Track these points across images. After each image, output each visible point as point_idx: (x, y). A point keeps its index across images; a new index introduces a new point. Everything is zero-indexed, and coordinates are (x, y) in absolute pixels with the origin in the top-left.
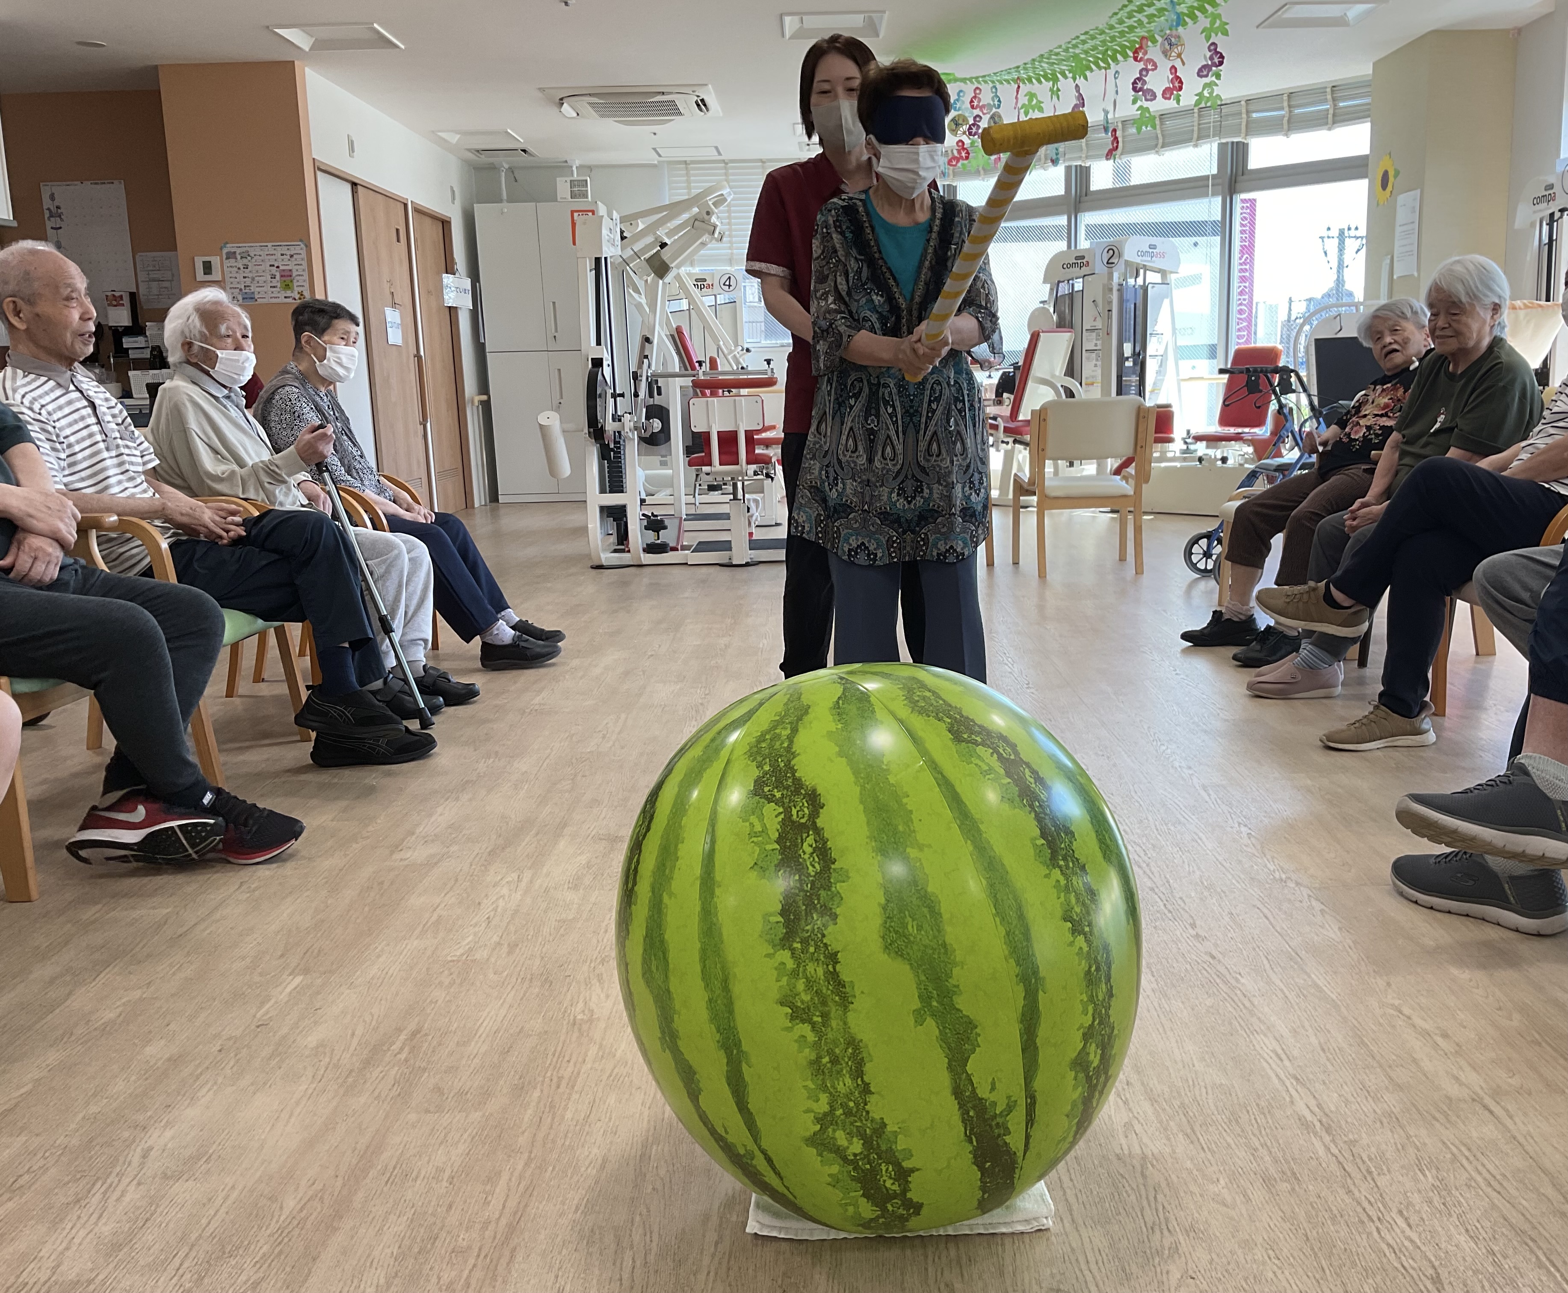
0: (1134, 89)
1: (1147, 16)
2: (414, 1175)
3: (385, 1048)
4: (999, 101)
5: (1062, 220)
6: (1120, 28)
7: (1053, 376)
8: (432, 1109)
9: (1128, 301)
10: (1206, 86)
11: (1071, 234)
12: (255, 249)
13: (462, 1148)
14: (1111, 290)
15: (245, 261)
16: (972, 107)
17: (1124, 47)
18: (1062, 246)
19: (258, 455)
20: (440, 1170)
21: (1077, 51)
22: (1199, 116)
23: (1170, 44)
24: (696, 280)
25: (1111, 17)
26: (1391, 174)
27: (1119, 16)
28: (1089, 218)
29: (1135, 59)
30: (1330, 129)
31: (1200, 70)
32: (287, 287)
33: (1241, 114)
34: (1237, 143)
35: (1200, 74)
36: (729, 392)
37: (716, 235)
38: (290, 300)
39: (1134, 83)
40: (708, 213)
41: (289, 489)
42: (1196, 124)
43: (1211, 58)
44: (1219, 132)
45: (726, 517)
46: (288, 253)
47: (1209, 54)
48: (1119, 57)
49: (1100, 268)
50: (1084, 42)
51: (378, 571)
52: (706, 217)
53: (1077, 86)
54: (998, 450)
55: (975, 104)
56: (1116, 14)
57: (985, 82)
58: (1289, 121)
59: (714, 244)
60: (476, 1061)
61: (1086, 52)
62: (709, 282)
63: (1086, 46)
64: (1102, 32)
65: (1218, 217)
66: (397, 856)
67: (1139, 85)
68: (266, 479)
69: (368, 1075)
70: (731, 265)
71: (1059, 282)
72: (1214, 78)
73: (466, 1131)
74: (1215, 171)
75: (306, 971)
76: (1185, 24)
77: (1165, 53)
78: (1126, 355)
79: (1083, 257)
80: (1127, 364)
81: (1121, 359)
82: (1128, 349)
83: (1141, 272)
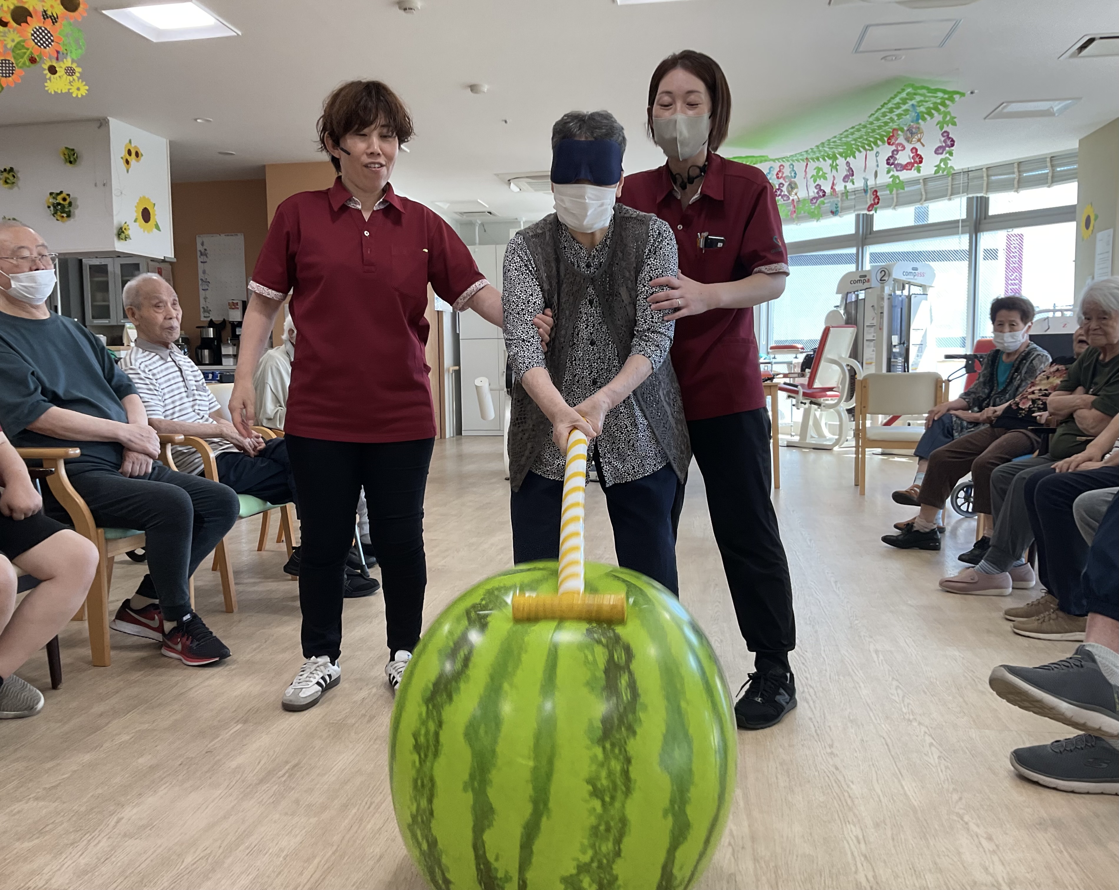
0: (888, 164)
1: (897, 115)
2: (265, 851)
3: (274, 774)
4: (795, 173)
5: (853, 250)
6: (878, 123)
7: (841, 358)
8: (289, 813)
9: (896, 306)
10: (942, 160)
11: (858, 259)
13: (299, 839)
14: (883, 299)
16: (778, 178)
17: (882, 136)
18: (852, 268)
21: (849, 140)
22: (952, 179)
23: (912, 134)
25: (870, 117)
26: (1092, 218)
27: (875, 116)
28: (870, 249)
29: (889, 144)
30: (1049, 187)
31: (937, 150)
33: (983, 177)
34: (981, 197)
35: (937, 152)
39: (888, 159)
42: (950, 184)
43: (945, 141)
44: (966, 190)
47: (943, 139)
48: (879, 142)
49: (874, 283)
50: (852, 134)
53: (848, 162)
54: (798, 409)
55: (780, 175)
56: (873, 114)
57: (788, 161)
58: (1019, 182)
61: (855, 140)
63: (855, 136)
64: (865, 127)
65: (967, 248)
67: (891, 161)
69: (259, 788)
71: (848, 293)
72: (947, 155)
74: (964, 216)
75: (245, 722)
76: (924, 119)
77: (908, 140)
78: (894, 344)
79: (865, 276)
80: (894, 350)
81: (890, 346)
82: (895, 339)
83: (907, 286)
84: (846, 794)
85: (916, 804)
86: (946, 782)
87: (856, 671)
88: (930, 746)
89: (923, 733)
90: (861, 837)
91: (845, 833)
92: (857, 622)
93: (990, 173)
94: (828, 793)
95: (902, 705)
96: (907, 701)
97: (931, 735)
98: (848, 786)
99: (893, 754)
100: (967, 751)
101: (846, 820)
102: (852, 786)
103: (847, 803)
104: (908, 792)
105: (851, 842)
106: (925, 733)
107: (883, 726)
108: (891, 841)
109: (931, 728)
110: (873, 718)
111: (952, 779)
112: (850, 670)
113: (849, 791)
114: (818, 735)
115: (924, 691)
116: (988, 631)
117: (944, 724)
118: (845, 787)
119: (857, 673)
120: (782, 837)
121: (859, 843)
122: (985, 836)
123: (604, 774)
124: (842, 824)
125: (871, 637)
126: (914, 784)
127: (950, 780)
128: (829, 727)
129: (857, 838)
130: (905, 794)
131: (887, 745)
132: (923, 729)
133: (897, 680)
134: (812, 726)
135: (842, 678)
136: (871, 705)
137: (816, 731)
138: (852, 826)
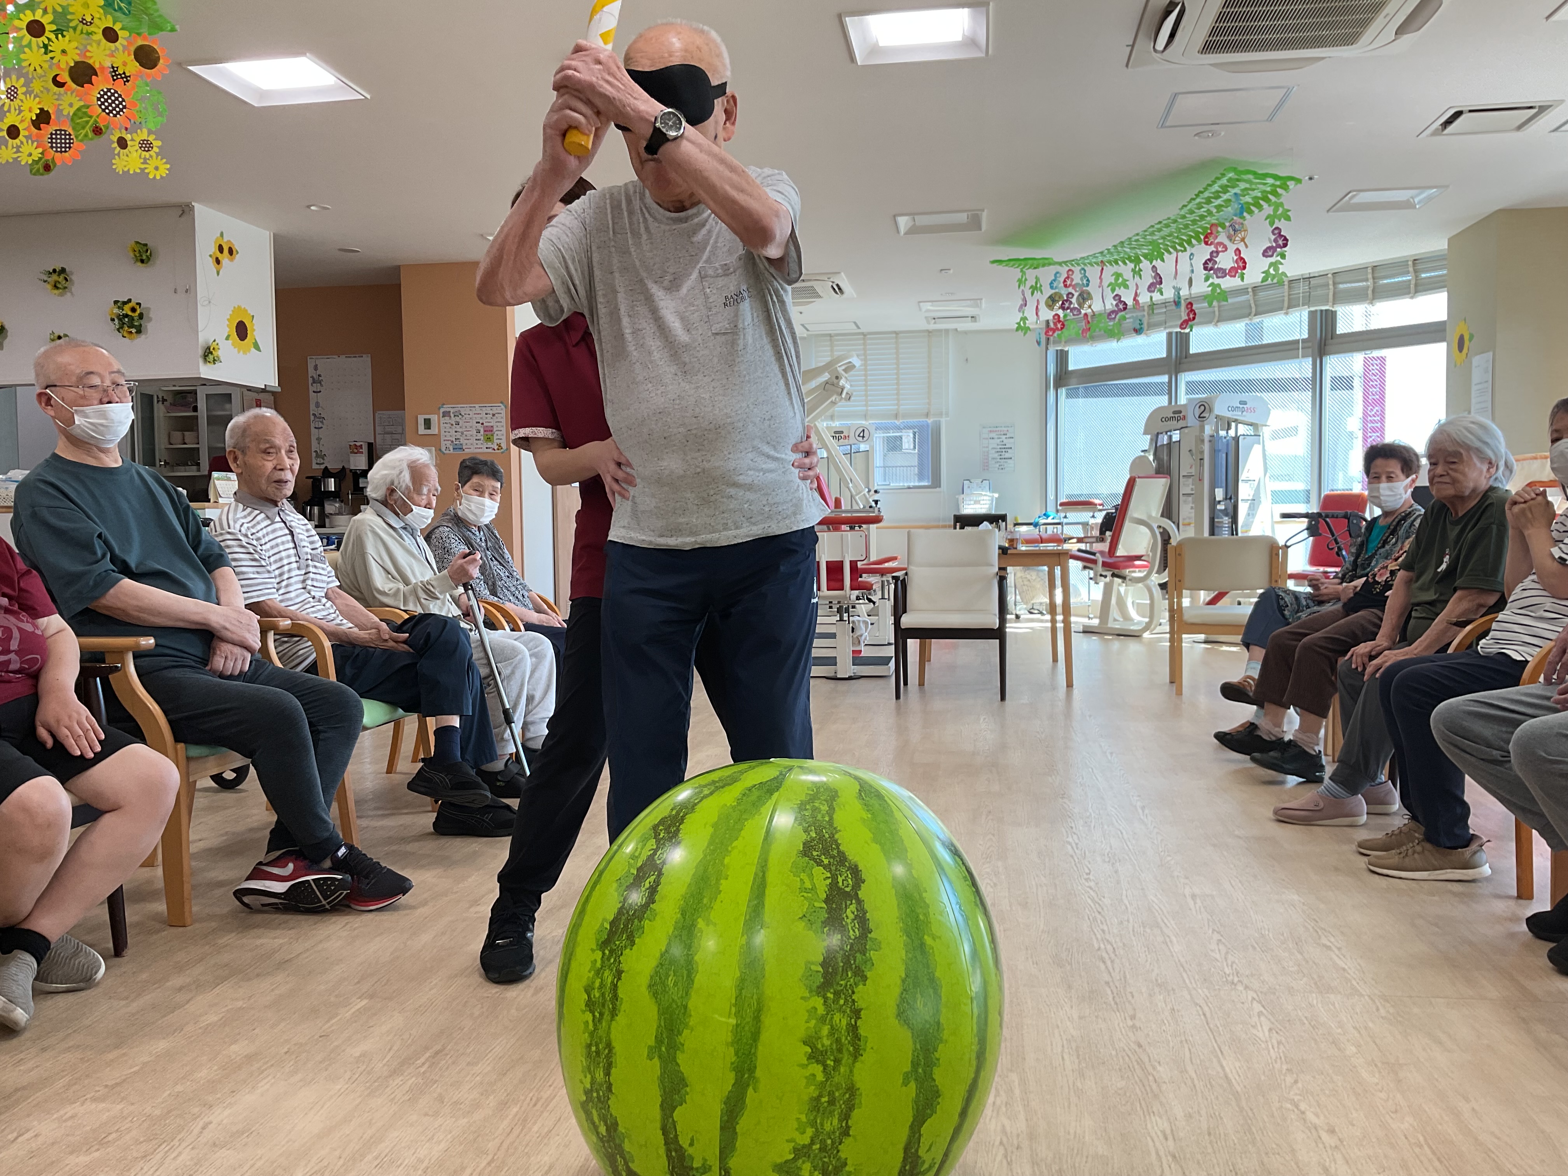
0: (1205, 269)
1: (1216, 207)
2: (399, 1163)
3: (411, 1062)
4: (1088, 280)
5: (1165, 378)
6: (1192, 217)
7: (1150, 517)
8: (430, 1113)
9: (1219, 451)
10: (1271, 265)
11: (1171, 390)
12: (465, 409)
13: (443, 1146)
14: (1203, 441)
15: (457, 419)
16: (1066, 286)
17: (1197, 234)
18: (1162, 401)
19: (422, 575)
20: (420, 1161)
21: (1155, 238)
22: (1290, 287)
23: (1235, 230)
24: (835, 432)
25: (1181, 209)
26: (1466, 338)
27: (1188, 207)
28: (1186, 377)
29: (1206, 243)
30: (1412, 298)
31: (1265, 251)
32: (489, 439)
33: (1328, 285)
34: (1326, 310)
35: (1265, 254)
36: (860, 527)
37: (844, 395)
38: (490, 450)
39: (1206, 263)
40: (837, 378)
41: (444, 604)
42: (1286, 294)
43: (1275, 241)
44: (1308, 302)
45: (833, 636)
46: (491, 412)
47: (1273, 237)
48: (1194, 241)
49: (1192, 421)
50: (1160, 230)
51: (506, 672)
52: (835, 381)
53: (1154, 266)
54: (1096, 583)
55: (1068, 283)
56: (1185, 206)
57: (1078, 265)
58: (1373, 291)
59: (843, 403)
60: (478, 1078)
61: (1163, 238)
62: (845, 434)
63: (1162, 233)
64: (1175, 221)
65: (1310, 375)
66: (473, 910)
67: (1210, 265)
68: (422, 595)
69: (391, 1082)
70: (866, 420)
71: (1158, 434)
72: (1279, 258)
73: (451, 1132)
74: (1305, 335)
75: (371, 997)
76: (1251, 212)
77: (1230, 238)
78: (1217, 499)
79: (1180, 412)
80: (1219, 507)
81: (1213, 503)
82: (1219, 494)
83: (1233, 424)
84: (1151, 1078)
85: (1239, 1089)
86: (1278, 1061)
87: (1166, 921)
88: (1259, 1017)
89: (1250, 998)
90: (1168, 1132)
91: (1149, 1126)
92: (1169, 858)
93: (1338, 280)
94: (1128, 1077)
95: (1225, 964)
96: (1230, 958)
97: (1260, 1002)
98: (1154, 1068)
99: (1212, 1026)
100: (1306, 1021)
101: (1150, 1111)
102: (1159, 1068)
103: (1151, 1089)
104: (1230, 1075)
105: (1156, 1139)
106: (1253, 999)
107: (1200, 991)
108: (1207, 1137)
109: (1261, 992)
110: (1187, 981)
111: (1286, 1057)
112: (1160, 920)
113: (1155, 1073)
114: (1116, 1003)
115: (1253, 947)
116: (1337, 869)
117: (1278, 987)
118: (1150, 1069)
119: (1168, 924)
120: (1069, 1133)
121: (1166, 1139)
122: (1326, 1128)
123: (825, 1030)
124: (1145, 1117)
125: (1187, 878)
126: (1237, 1064)
127: (1283, 1059)
128: (1131, 993)
129: (1164, 1133)
130: (1226, 1077)
131: (1204, 1015)
132: (1251, 994)
133: (1218, 933)
134: (1109, 992)
135: (1148, 930)
136: (1185, 964)
137: (1114, 998)
138: (1158, 1118)
